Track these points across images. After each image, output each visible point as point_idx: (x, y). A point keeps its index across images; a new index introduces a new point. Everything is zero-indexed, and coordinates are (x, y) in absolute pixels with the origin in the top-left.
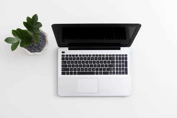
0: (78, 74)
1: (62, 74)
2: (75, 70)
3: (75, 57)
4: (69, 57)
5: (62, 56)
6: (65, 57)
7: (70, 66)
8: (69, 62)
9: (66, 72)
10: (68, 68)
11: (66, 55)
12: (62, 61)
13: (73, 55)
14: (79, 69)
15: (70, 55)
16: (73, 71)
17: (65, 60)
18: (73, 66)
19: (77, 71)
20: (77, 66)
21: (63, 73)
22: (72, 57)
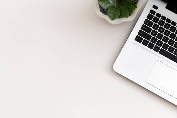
0: (159, 53)
1: (136, 39)
2: (160, 43)
3: (170, 24)
4: (160, 19)
5: (150, 12)
6: (155, 16)
7: (154, 33)
8: (156, 27)
9: (144, 39)
10: (150, 34)
11: (157, 14)
12: (146, 20)
13: (169, 20)
14: (165, 46)
15: (164, 18)
16: (155, 45)
17: (152, 21)
18: (160, 36)
19: (161, 48)
20: (165, 39)
21: (138, 39)
22: (165, 21)
